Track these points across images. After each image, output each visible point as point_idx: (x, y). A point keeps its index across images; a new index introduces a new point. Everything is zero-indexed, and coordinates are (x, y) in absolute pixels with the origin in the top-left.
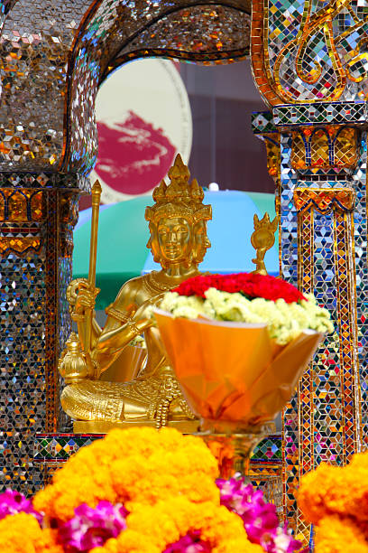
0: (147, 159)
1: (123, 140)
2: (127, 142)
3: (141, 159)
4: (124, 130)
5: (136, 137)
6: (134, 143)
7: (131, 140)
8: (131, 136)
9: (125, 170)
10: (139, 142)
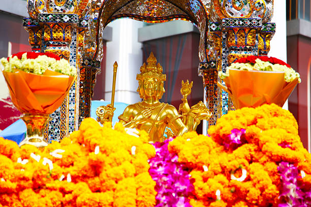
0: (16, 116)
1: (6, 106)
2: (8, 107)
3: (13, 116)
4: (6, 102)
5: (12, 105)
6: (11, 108)
7: (10, 107)
8: (10, 105)
9: (6, 120)
10: (13, 108)
